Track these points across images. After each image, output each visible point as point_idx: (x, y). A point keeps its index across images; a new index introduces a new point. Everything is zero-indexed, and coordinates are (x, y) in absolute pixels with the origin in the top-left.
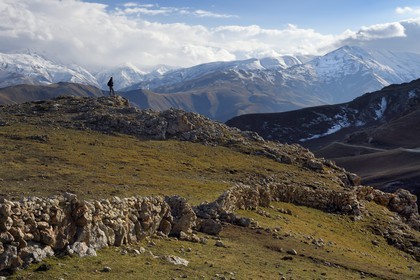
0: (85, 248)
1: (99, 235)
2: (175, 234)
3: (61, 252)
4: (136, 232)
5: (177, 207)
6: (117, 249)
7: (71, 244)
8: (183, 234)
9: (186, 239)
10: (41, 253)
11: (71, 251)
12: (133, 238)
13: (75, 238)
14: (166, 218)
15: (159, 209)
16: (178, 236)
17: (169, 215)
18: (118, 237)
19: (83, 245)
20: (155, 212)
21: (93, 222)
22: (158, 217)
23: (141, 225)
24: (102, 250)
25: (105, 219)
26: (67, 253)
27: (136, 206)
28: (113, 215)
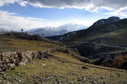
0: (23, 63)
1: (25, 60)
2: (40, 59)
3: (17, 65)
4: (33, 59)
5: (40, 53)
6: (29, 63)
7: (19, 62)
8: (42, 58)
9: (42, 60)
10: (12, 65)
11: (19, 64)
12: (32, 60)
13: (20, 61)
14: (38, 55)
15: (37, 54)
16: (41, 59)
17: (39, 55)
18: (29, 60)
19: (22, 62)
20: (36, 54)
22: (37, 55)
23: (33, 57)
24: (26, 63)
25: (26, 56)
26: (18, 65)
27: (32, 53)
28: (28, 55)
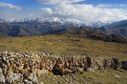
0: (91, 69)
1: (94, 67)
2: (115, 69)
3: (85, 70)
4: (104, 67)
5: (116, 61)
6: (99, 71)
7: (88, 68)
8: (117, 69)
9: (118, 70)
11: (88, 70)
12: (103, 68)
13: (89, 67)
14: (112, 64)
15: (110, 61)
17: (114, 63)
18: (99, 68)
19: (91, 68)
20: (109, 62)
21: (93, 63)
22: (110, 63)
23: (105, 65)
24: (95, 70)
25: (96, 63)
26: (87, 70)
27: (104, 60)
28: (98, 62)
